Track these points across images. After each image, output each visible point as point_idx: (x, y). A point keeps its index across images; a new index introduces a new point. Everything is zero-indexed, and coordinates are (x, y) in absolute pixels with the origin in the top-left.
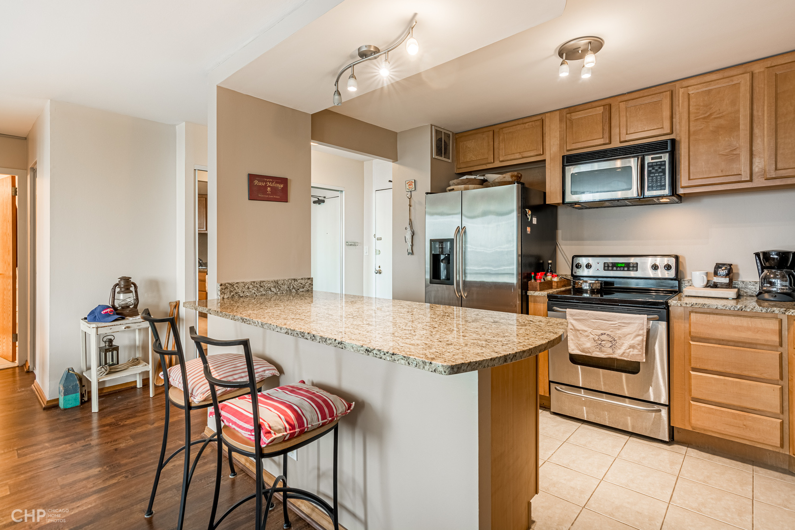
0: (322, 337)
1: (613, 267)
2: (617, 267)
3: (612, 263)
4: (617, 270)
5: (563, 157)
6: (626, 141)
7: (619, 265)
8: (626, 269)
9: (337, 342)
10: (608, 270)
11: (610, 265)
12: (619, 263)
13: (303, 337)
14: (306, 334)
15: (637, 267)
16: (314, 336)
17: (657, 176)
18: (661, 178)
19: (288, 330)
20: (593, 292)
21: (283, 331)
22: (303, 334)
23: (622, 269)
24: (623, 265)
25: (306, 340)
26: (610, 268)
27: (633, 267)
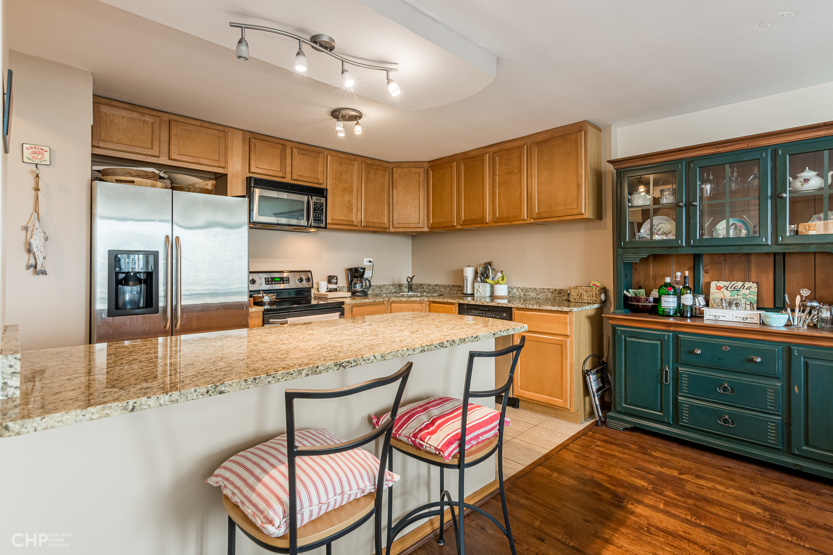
0: (461, 339)
1: (272, 281)
2: (275, 281)
3: (271, 278)
4: (275, 284)
5: (247, 178)
6: (297, 180)
7: (276, 279)
8: (282, 282)
9: (473, 337)
10: (269, 284)
11: (270, 280)
12: (276, 278)
13: (442, 346)
14: (446, 343)
15: (289, 280)
16: (453, 341)
17: (319, 213)
18: (321, 215)
19: (424, 347)
20: (271, 303)
21: (417, 351)
22: (442, 345)
23: (279, 282)
24: (279, 279)
25: (446, 348)
26: (270, 282)
27: (286, 280)
